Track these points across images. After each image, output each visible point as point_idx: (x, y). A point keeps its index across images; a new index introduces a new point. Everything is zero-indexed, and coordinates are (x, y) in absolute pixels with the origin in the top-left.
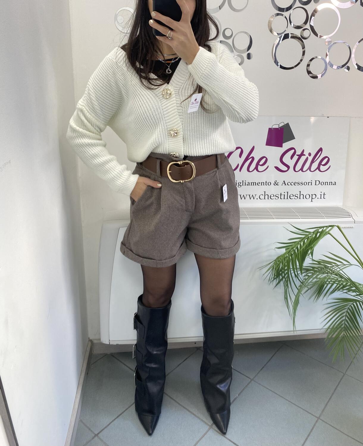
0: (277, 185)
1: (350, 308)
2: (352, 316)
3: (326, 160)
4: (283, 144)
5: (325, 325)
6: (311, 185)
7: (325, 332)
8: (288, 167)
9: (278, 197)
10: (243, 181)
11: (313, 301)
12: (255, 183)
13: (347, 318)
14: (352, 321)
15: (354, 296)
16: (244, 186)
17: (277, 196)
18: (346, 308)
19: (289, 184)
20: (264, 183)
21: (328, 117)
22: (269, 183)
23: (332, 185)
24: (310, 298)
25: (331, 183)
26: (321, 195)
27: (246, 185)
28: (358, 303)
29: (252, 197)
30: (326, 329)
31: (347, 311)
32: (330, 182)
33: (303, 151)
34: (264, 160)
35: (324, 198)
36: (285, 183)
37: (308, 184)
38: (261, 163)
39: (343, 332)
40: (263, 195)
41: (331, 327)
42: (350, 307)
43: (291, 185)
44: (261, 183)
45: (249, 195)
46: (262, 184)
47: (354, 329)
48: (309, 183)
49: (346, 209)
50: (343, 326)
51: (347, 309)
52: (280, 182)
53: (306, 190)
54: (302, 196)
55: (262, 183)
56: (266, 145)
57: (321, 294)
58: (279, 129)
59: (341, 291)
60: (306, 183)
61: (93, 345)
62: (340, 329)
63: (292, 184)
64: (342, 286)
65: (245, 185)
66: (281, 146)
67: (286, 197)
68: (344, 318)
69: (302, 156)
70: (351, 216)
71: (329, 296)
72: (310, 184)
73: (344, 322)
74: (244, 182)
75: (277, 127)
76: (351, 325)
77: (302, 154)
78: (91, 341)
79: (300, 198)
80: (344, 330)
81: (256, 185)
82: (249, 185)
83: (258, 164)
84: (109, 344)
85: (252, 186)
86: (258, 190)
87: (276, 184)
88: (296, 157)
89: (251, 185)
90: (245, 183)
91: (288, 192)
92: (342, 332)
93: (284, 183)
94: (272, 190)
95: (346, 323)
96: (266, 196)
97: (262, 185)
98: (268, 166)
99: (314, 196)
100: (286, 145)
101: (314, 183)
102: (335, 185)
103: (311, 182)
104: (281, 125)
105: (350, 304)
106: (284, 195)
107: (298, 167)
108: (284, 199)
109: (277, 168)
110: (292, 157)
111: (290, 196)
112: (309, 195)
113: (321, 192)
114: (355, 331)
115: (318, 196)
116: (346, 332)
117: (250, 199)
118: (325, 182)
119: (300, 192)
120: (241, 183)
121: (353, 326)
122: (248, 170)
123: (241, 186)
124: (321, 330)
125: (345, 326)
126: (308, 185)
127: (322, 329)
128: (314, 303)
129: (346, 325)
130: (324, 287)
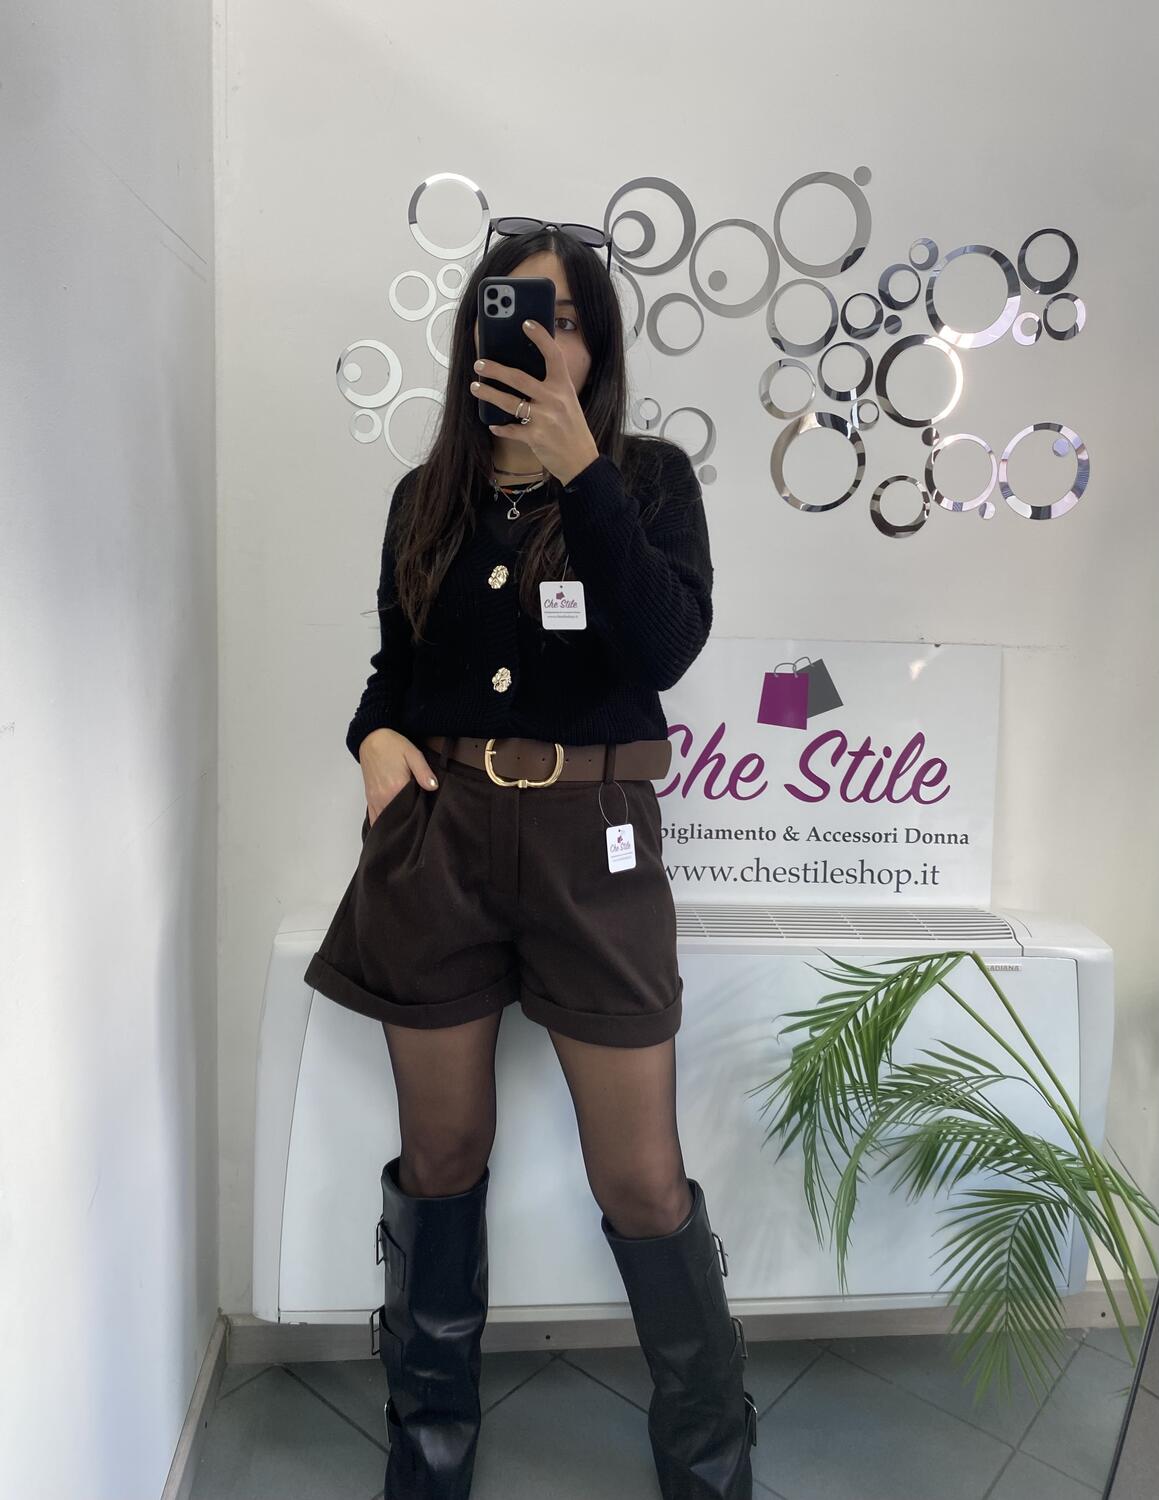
0: (793, 838)
1: (1022, 1224)
2: (1032, 1256)
3: (936, 769)
4: (809, 720)
5: (948, 1280)
6: (895, 841)
7: (946, 1304)
8: (826, 787)
9: (798, 877)
10: (692, 825)
11: (907, 1199)
12: (730, 831)
13: (1013, 1259)
14: (1029, 1267)
15: (1028, 1183)
16: (696, 840)
17: (793, 871)
18: (1011, 1226)
19: (828, 837)
20: (754, 832)
21: (937, 646)
22: (771, 835)
23: (956, 842)
24: (894, 1189)
25: (953, 838)
26: (925, 872)
27: (702, 836)
28: (1043, 1206)
29: (720, 874)
30: (950, 1296)
31: (1013, 1236)
32: (950, 836)
33: (868, 741)
34: (752, 766)
35: (934, 883)
36: (817, 836)
37: (884, 839)
38: (747, 772)
39: (1004, 1307)
40: (752, 868)
41: (965, 1288)
42: (1022, 1221)
43: (835, 840)
44: (745, 833)
45: (712, 868)
46: (750, 834)
47: (1037, 1296)
48: (886, 835)
49: (999, 915)
50: (1002, 1286)
51: (1011, 1230)
52: (804, 832)
53: (879, 856)
54: (867, 875)
55: (748, 832)
56: (759, 722)
57: (931, 1177)
58: (796, 676)
59: (990, 1168)
60: (880, 835)
61: (230, 1333)
62: (996, 1293)
63: (838, 837)
64: (993, 1148)
65: (700, 837)
66: (803, 726)
67: (820, 878)
68: (1005, 1258)
69: (866, 758)
70: (1012, 935)
71: (955, 1185)
72: (891, 838)
73: (1004, 1271)
74: (696, 828)
75: (788, 670)
76: (1030, 1284)
77: (865, 750)
78: (225, 1319)
79: (862, 882)
80: (1007, 1300)
81: (730, 838)
82: (711, 837)
83: (735, 776)
84: (277, 1320)
85: (721, 841)
86: (739, 854)
87: (790, 835)
88: (846, 760)
89: (718, 837)
90: (700, 831)
91: (825, 862)
92: (1000, 1307)
93: (813, 834)
94: (777, 854)
95: (1012, 1275)
96: (763, 873)
97: (748, 838)
98: (766, 782)
99: (904, 877)
100: (818, 724)
101: (902, 836)
102: (966, 842)
103: (894, 832)
104: (800, 666)
105: (1021, 1213)
106: (816, 870)
107: (855, 788)
108: (816, 881)
109: (792, 789)
110: (835, 759)
111: (832, 875)
112: (890, 872)
113: (925, 865)
114: (1040, 1302)
115: (918, 876)
116: (1012, 1306)
117: (715, 878)
118: (937, 836)
119: (862, 861)
120: (686, 831)
121: (1034, 1284)
122: (708, 793)
123: (687, 838)
124: (937, 1296)
125: (1011, 1287)
126: (886, 841)
127: (935, 1293)
128: (908, 1205)
129: (1012, 1280)
130: (936, 1153)
